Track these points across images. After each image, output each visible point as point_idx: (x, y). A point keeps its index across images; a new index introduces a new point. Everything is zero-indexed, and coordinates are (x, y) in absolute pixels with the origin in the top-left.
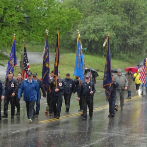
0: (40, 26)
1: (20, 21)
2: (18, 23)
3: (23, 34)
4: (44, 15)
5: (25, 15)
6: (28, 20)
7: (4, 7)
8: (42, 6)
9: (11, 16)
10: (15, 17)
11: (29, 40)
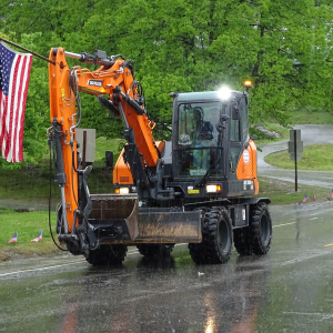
0: (322, 79)
1: (286, 72)
2: (283, 76)
3: (293, 95)
4: (327, 60)
5: (296, 62)
6: (300, 71)
7: (258, 49)
8: (323, 44)
9: (271, 65)
10: (278, 66)
11: (304, 104)
